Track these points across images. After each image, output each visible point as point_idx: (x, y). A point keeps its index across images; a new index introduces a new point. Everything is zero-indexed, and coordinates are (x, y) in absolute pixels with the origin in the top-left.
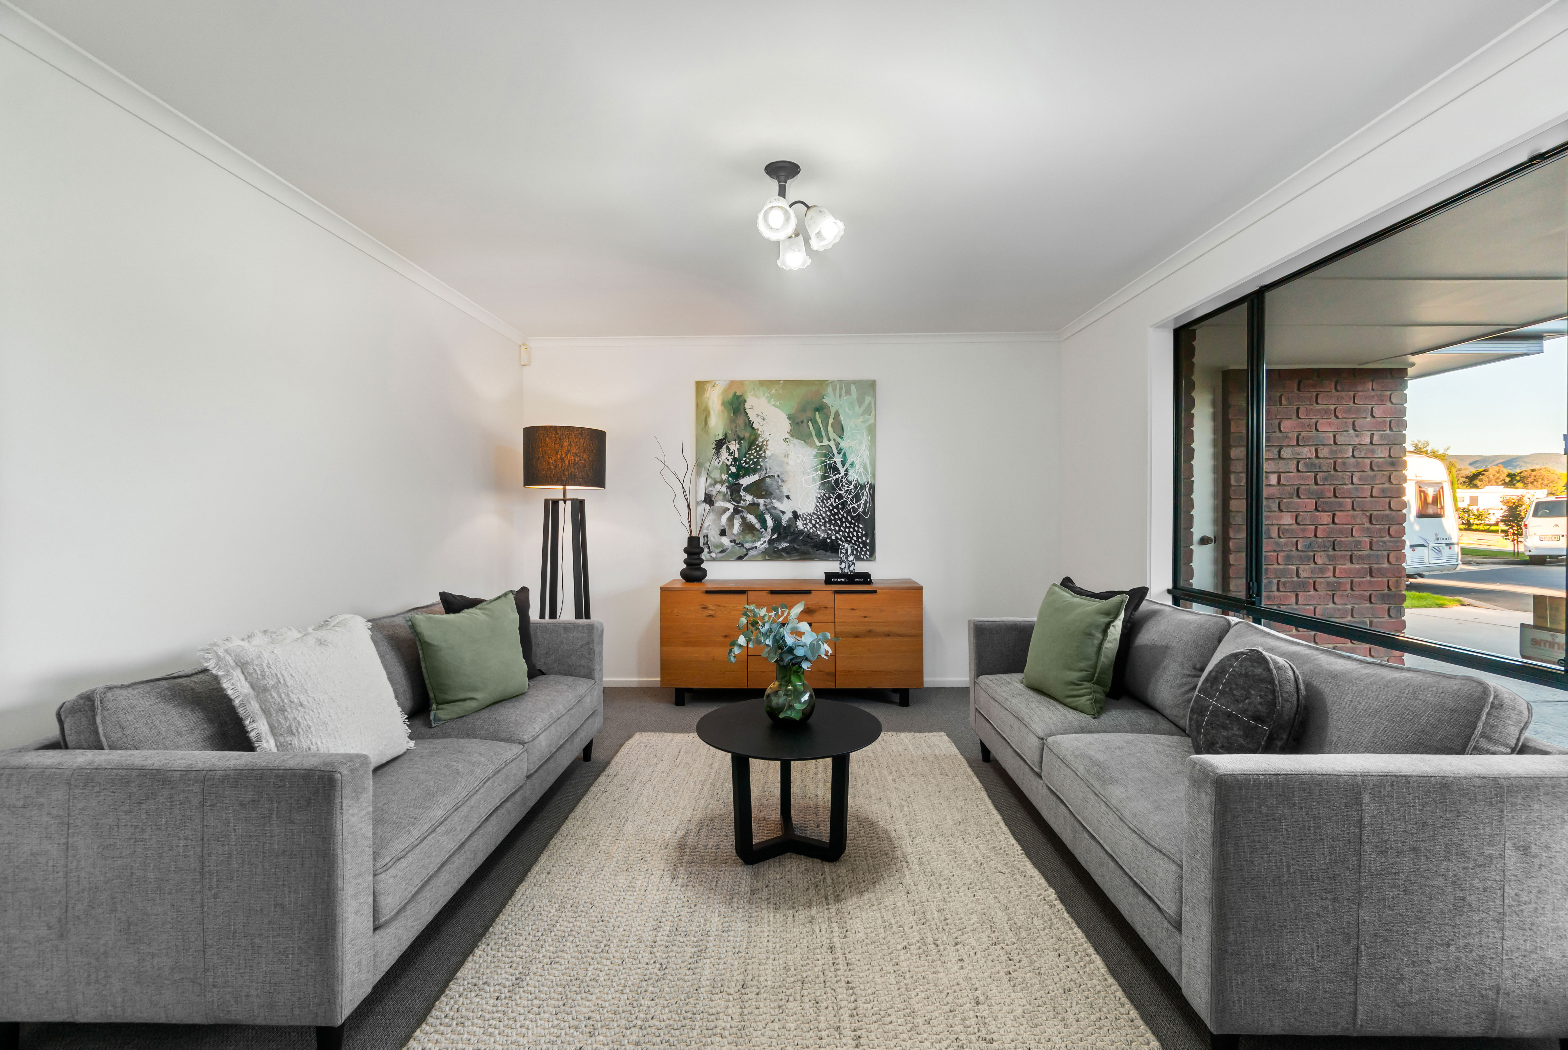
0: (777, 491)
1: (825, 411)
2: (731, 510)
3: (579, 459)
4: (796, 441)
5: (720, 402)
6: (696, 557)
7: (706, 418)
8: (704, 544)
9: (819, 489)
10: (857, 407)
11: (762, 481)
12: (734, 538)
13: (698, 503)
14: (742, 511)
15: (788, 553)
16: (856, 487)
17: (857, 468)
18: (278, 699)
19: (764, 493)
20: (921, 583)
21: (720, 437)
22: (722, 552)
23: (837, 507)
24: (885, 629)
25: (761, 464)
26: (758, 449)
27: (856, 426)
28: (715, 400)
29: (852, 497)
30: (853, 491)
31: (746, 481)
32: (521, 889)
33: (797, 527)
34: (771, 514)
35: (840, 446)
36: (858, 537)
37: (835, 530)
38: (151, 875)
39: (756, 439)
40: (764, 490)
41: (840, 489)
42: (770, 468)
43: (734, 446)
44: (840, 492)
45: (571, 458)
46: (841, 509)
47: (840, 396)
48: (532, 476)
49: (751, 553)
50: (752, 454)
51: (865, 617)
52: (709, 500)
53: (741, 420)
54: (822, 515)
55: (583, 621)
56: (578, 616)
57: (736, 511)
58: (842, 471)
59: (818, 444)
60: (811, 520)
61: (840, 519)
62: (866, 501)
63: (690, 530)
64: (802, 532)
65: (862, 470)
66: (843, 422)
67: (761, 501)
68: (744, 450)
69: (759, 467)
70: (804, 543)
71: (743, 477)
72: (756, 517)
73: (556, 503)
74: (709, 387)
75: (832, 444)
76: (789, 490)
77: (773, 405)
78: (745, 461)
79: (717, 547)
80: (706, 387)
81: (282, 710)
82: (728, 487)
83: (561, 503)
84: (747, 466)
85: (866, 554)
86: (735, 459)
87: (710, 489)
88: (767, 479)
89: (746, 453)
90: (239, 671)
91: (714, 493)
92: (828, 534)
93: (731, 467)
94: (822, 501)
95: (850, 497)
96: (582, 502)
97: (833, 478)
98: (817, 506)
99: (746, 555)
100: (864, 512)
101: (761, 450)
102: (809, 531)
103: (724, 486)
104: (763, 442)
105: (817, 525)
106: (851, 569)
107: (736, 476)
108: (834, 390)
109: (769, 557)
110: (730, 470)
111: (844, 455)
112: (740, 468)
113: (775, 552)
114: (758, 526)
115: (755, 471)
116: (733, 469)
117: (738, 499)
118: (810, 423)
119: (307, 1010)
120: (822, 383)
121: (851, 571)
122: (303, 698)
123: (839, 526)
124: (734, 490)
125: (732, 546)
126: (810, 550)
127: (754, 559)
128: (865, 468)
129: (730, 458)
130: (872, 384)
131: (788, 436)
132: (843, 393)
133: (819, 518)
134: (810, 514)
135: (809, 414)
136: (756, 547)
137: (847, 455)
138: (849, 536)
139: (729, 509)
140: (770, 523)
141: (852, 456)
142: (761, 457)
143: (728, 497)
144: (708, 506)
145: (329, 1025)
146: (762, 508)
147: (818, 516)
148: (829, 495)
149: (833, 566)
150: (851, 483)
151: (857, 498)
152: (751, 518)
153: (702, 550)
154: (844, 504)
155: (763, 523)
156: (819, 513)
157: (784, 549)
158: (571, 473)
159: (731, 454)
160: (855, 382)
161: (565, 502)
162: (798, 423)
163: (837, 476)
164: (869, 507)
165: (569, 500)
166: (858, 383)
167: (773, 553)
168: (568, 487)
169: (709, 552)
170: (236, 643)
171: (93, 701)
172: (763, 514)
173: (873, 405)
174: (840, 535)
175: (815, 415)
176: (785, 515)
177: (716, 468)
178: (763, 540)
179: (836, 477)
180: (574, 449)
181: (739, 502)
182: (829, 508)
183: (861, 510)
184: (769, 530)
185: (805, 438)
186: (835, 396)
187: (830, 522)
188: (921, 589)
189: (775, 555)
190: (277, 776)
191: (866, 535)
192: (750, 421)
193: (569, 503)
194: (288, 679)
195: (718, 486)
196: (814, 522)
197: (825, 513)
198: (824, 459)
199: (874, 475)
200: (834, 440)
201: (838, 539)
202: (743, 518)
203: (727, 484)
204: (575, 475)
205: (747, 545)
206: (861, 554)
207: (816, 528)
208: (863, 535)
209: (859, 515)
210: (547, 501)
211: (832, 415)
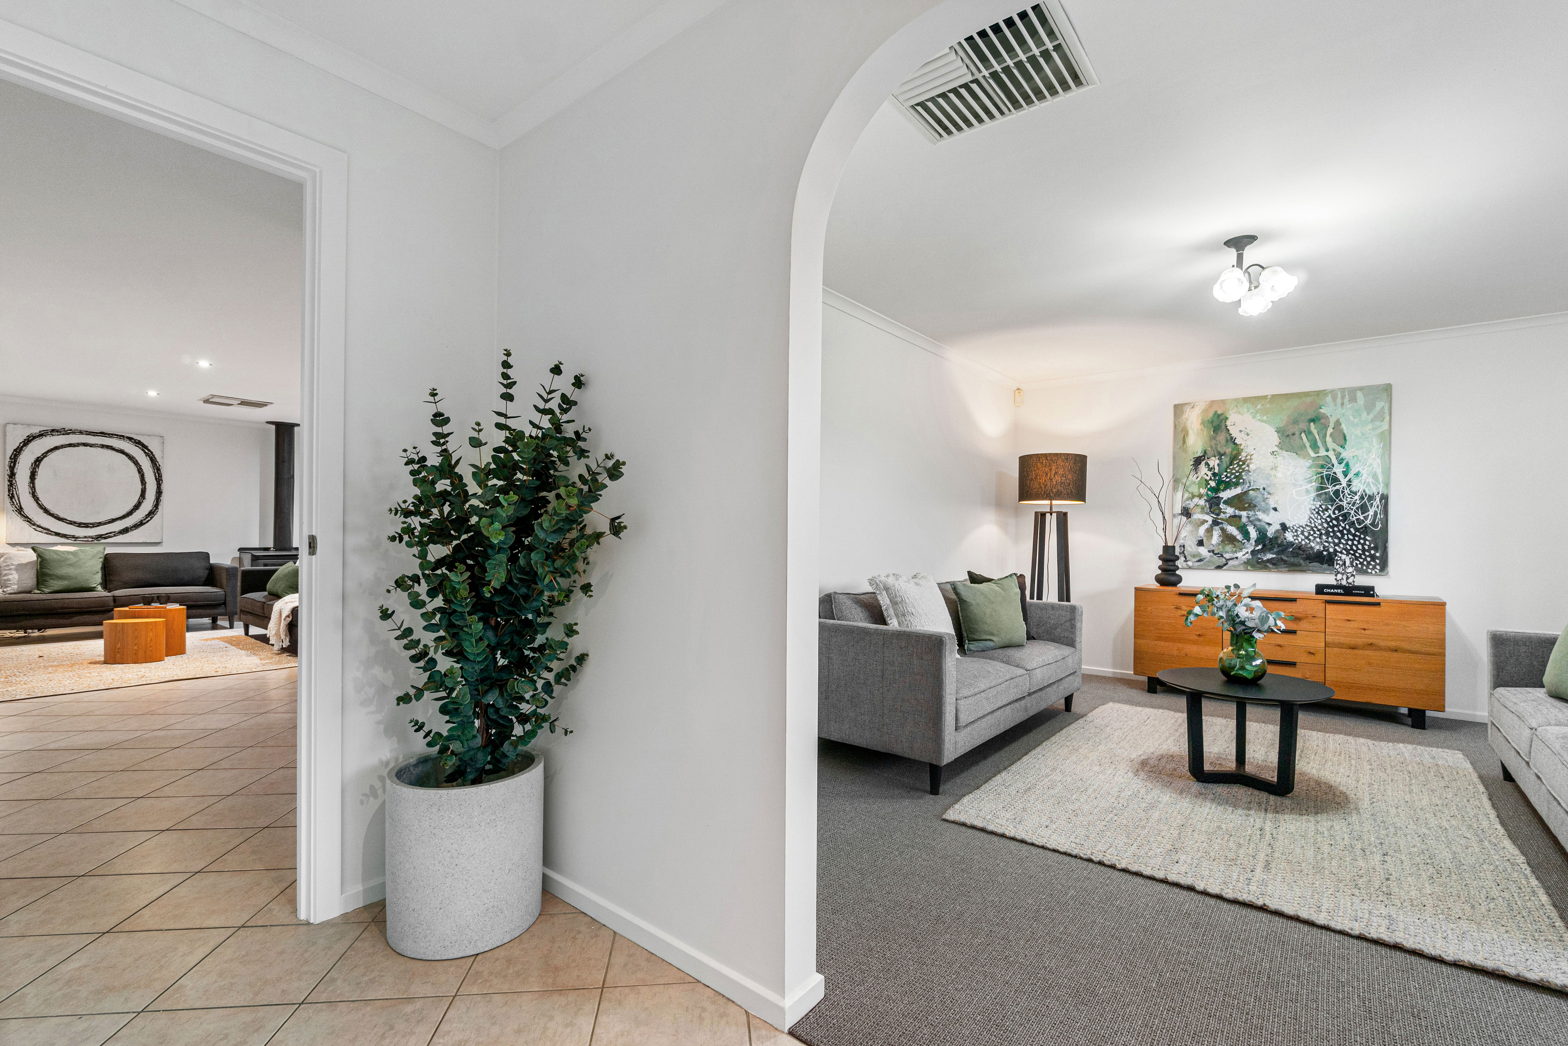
0: (1262, 503)
1: (1323, 421)
2: (1210, 522)
3: (1064, 479)
4: (1285, 453)
5: (1200, 421)
6: (1171, 563)
7: (1184, 437)
8: (1180, 553)
9: (1314, 500)
10: (1364, 415)
11: (1245, 493)
12: (1212, 548)
13: (1174, 516)
14: (1222, 523)
15: (1274, 564)
16: (1362, 498)
17: (1363, 477)
18: (902, 609)
19: (1246, 505)
20: (1445, 600)
21: (1199, 454)
22: (1200, 561)
23: (1337, 519)
24: (1393, 644)
25: (1244, 477)
26: (1241, 463)
27: (1363, 434)
28: (1194, 420)
29: (1357, 508)
30: (1358, 502)
31: (1226, 495)
32: (1025, 759)
33: (1285, 539)
34: (1255, 526)
35: (1341, 456)
36: (1364, 550)
37: (1334, 543)
38: (862, 677)
39: (1239, 454)
40: (1247, 503)
41: (1341, 500)
42: (1254, 481)
43: (1214, 462)
44: (1341, 503)
45: (1058, 478)
46: (1341, 520)
47: (1342, 404)
48: (1025, 493)
49: (1230, 562)
50: (1234, 469)
51: (1365, 629)
52: (1186, 512)
53: (1222, 437)
54: (1316, 527)
55: (1065, 603)
56: (1061, 599)
57: (1215, 523)
58: (1344, 482)
59: (1313, 454)
60: (1302, 533)
61: (1341, 532)
62: (1376, 513)
63: (1166, 539)
64: (1291, 544)
65: (1370, 480)
66: (1345, 432)
67: (1244, 514)
68: (1224, 465)
69: (1241, 481)
70: (1295, 554)
71: (1223, 491)
72: (1238, 528)
73: (1043, 515)
74: (1187, 409)
75: (1331, 454)
76: (1277, 502)
77: (1259, 420)
78: (1226, 476)
79: (1194, 556)
80: (1185, 408)
81: (904, 615)
82: (1206, 501)
83: (1048, 515)
84: (1228, 480)
85: (1374, 568)
86: (1214, 474)
87: (1188, 502)
88: (1251, 492)
89: (1228, 468)
90: (885, 592)
91: (1191, 506)
92: (1324, 547)
93: (1210, 482)
94: (1318, 513)
95: (1354, 508)
96: (1065, 514)
97: (1331, 489)
98: (1311, 517)
99: (1225, 565)
100: (1373, 524)
101: (1244, 464)
102: (1300, 543)
103: (1203, 499)
104: (1246, 457)
105: (1311, 537)
106: (1350, 580)
107: (1216, 490)
108: (1334, 399)
109: (1251, 567)
110: (1209, 484)
111: (1347, 465)
112: (1220, 482)
113: (1258, 563)
114: (1239, 537)
115: (1236, 484)
116: (1213, 484)
117: (1217, 511)
118: (1303, 435)
119: (928, 754)
120: (1320, 394)
121: (1350, 583)
122: (913, 610)
123: (1339, 539)
124: (1214, 503)
125: (1211, 556)
126: (1302, 562)
127: (1235, 569)
128: (1375, 476)
129: (1209, 473)
130: (1388, 389)
131: (1276, 449)
132: (1346, 400)
133: (1313, 530)
134: (1302, 526)
135: (1303, 426)
136: (1237, 558)
137: (1351, 464)
138: (1352, 549)
139: (1207, 521)
140: (1253, 534)
141: (1357, 466)
142: (1243, 470)
143: (1207, 509)
144: (1184, 519)
145: (937, 764)
146: (1244, 520)
147: (1312, 528)
148: (1326, 506)
149: (1328, 579)
150: (1355, 493)
151: (1364, 509)
152: (1232, 530)
153: (1178, 558)
154: (1345, 516)
155: (1246, 535)
156: (1313, 525)
157: (1268, 561)
158: (1058, 490)
159: (1210, 470)
160: (1361, 389)
161: (1051, 515)
162: (1288, 436)
163: (1337, 487)
164: (1381, 519)
165: (1054, 512)
166: (1368, 390)
167: (1256, 563)
168: (1054, 502)
169: (1186, 561)
170: (883, 579)
171: (831, 598)
172: (1245, 526)
173: (1387, 411)
174: (1340, 547)
175: (1310, 426)
176: (1271, 527)
177: (1194, 483)
178: (1245, 551)
179: (1335, 488)
180: (1061, 471)
181: (1218, 515)
182: (1326, 519)
183: (1368, 522)
184: (1253, 542)
185: (1298, 450)
186: (1335, 405)
187: (1327, 534)
188: (1443, 604)
189: (1259, 566)
190: (916, 636)
191: (1376, 549)
192: (1232, 438)
193: (1054, 515)
194: (906, 600)
195: (1196, 500)
196: (1306, 534)
197: (1321, 525)
198: (1320, 470)
199: (1387, 485)
200: (1334, 450)
201: (1338, 552)
202: (1222, 529)
203: (1205, 498)
204: (1061, 492)
205: (1227, 556)
206: (1368, 567)
207: (1309, 540)
208: (1370, 548)
209: (1366, 527)
210: (1036, 513)
211: (1332, 425)
